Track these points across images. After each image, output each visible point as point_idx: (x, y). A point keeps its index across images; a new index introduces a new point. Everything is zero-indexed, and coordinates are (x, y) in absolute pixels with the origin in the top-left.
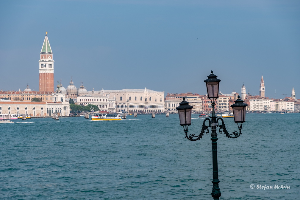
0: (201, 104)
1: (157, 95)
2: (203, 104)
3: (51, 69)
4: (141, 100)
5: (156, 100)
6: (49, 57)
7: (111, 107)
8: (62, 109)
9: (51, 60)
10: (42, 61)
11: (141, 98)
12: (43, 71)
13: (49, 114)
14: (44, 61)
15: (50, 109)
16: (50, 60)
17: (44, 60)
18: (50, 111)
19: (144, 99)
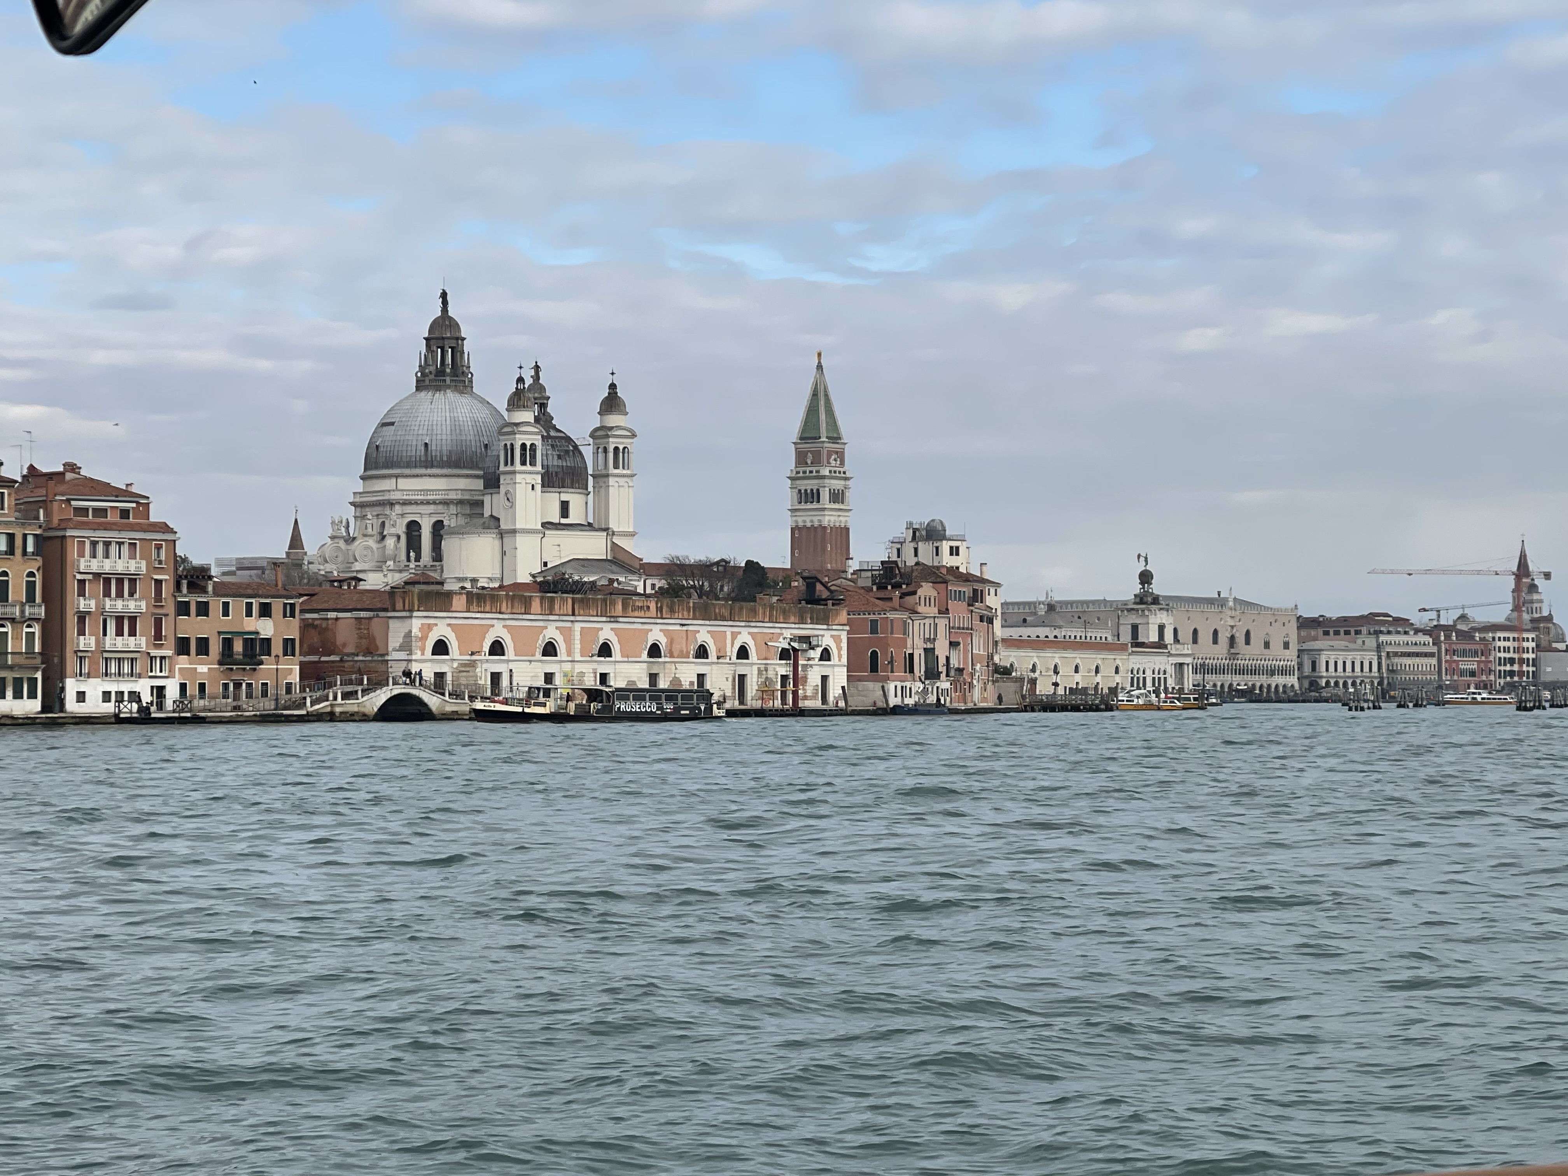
0: (1434, 661)
1: (1273, 621)
2: (1439, 661)
3: (840, 510)
4: (1215, 641)
5: (1267, 645)
6: (833, 457)
8: (1171, 670)
9: (842, 470)
10: (801, 475)
11: (1216, 633)
12: (808, 519)
14: (814, 474)
16: (838, 469)
17: (814, 469)
19: (1223, 638)
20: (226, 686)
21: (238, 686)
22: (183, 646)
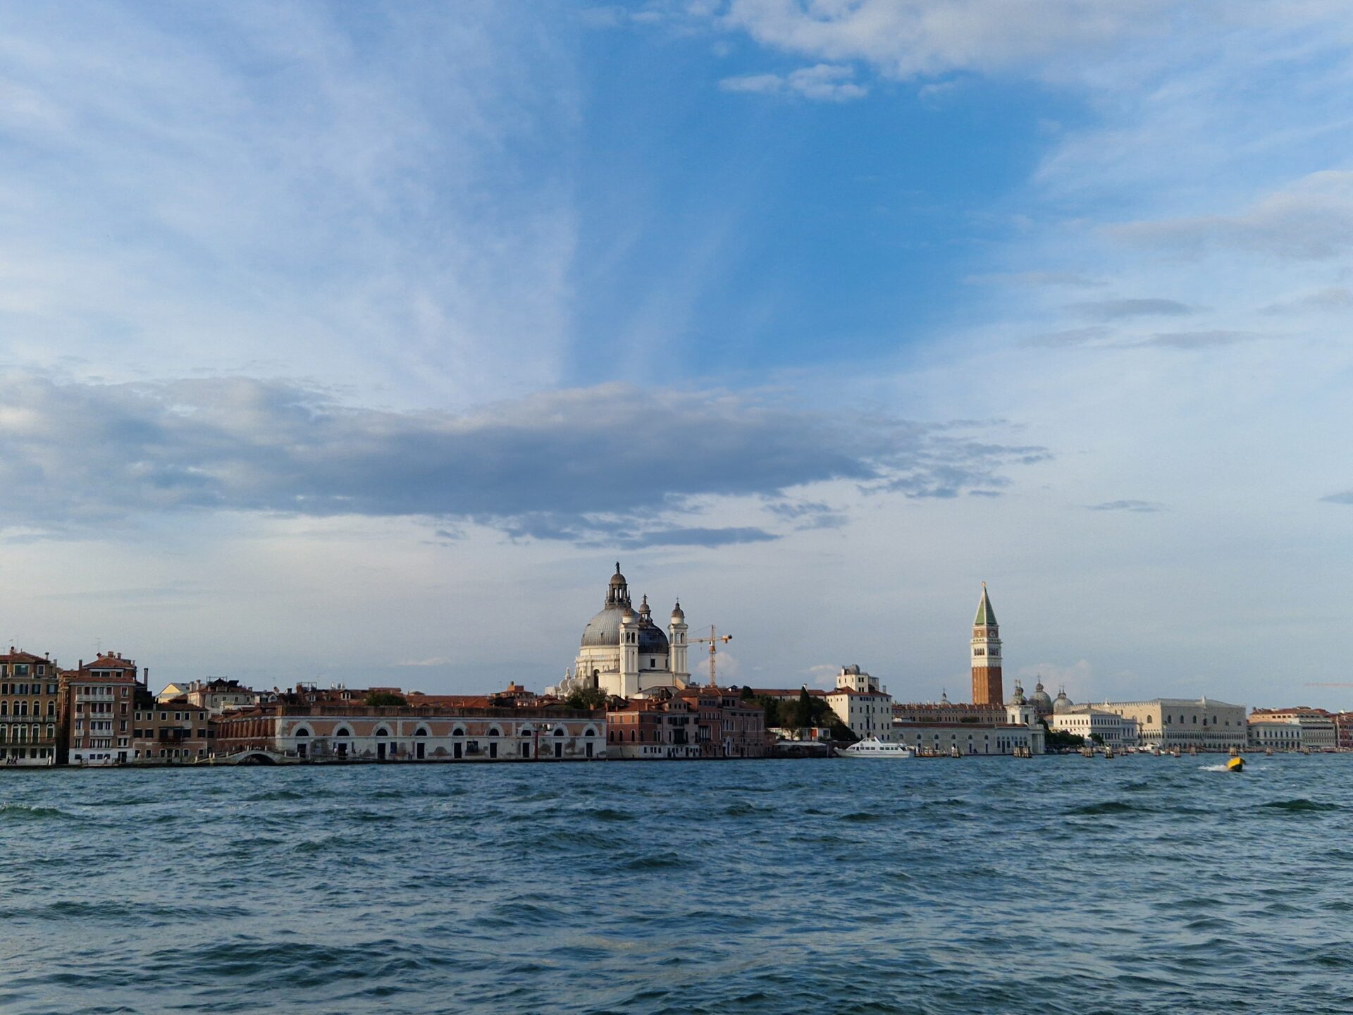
0: (1333, 731)
1: (1231, 711)
2: (1336, 732)
3: (997, 658)
4: (1195, 722)
5: (1227, 724)
6: (992, 632)
7: (1127, 737)
8: (1030, 738)
9: (996, 639)
10: (977, 641)
11: (1195, 718)
12: (980, 663)
13: (1001, 749)
14: (982, 641)
15: (1003, 738)
16: (994, 639)
17: (982, 639)
18: (1003, 742)
19: (1200, 720)
20: (163, 752)
21: (170, 751)
22: (137, 734)
